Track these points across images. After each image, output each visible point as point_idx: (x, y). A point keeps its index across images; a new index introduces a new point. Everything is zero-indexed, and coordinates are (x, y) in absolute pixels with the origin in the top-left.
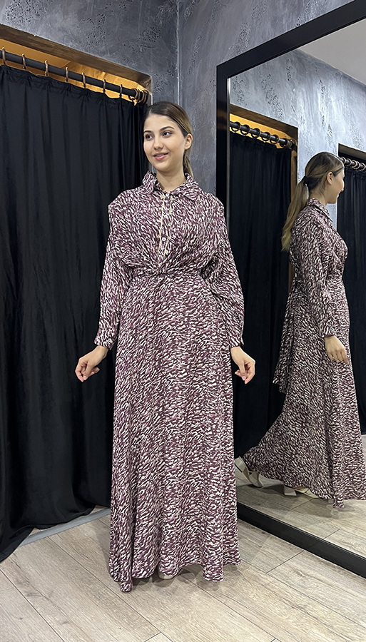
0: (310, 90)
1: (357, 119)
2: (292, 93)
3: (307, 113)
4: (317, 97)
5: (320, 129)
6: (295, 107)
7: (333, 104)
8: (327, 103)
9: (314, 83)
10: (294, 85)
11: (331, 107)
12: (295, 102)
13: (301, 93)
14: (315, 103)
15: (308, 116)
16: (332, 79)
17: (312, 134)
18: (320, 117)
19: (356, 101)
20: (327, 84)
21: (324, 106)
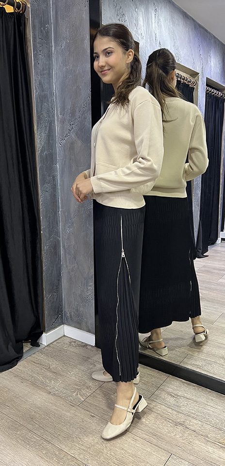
0: (147, 10)
1: (178, 38)
2: (135, 13)
3: (145, 30)
4: (152, 17)
5: (154, 44)
6: (137, 25)
7: (162, 23)
8: (158, 23)
9: (150, 5)
10: (136, 5)
11: (161, 25)
12: (137, 20)
13: (141, 13)
14: (150, 22)
15: (146, 33)
16: (161, 2)
17: (149, 49)
18: (154, 35)
19: (177, 23)
20: (158, 7)
21: (157, 26)
